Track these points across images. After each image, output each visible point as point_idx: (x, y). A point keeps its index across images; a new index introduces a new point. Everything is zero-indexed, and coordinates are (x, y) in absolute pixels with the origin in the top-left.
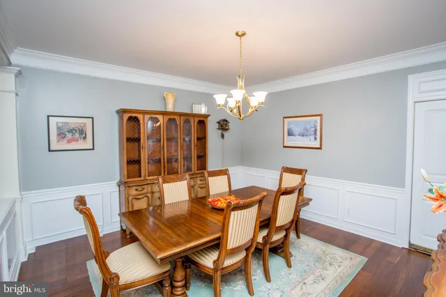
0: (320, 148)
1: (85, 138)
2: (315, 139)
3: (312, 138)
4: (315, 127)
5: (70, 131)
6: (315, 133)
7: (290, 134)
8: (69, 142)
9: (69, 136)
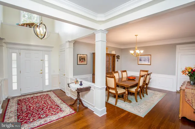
0: (150, 65)
1: (85, 61)
2: (149, 62)
3: (148, 62)
4: (149, 58)
5: (82, 59)
6: (149, 60)
7: (140, 60)
8: (81, 62)
9: (82, 60)
